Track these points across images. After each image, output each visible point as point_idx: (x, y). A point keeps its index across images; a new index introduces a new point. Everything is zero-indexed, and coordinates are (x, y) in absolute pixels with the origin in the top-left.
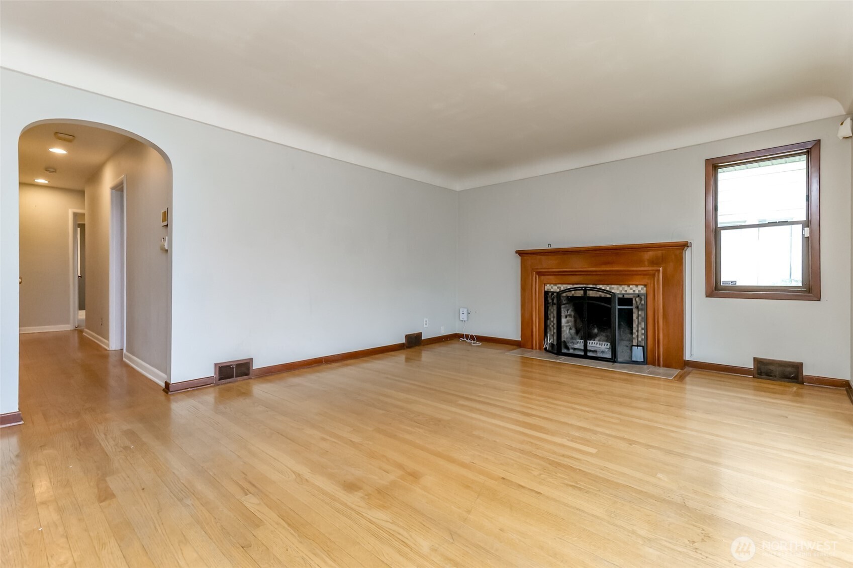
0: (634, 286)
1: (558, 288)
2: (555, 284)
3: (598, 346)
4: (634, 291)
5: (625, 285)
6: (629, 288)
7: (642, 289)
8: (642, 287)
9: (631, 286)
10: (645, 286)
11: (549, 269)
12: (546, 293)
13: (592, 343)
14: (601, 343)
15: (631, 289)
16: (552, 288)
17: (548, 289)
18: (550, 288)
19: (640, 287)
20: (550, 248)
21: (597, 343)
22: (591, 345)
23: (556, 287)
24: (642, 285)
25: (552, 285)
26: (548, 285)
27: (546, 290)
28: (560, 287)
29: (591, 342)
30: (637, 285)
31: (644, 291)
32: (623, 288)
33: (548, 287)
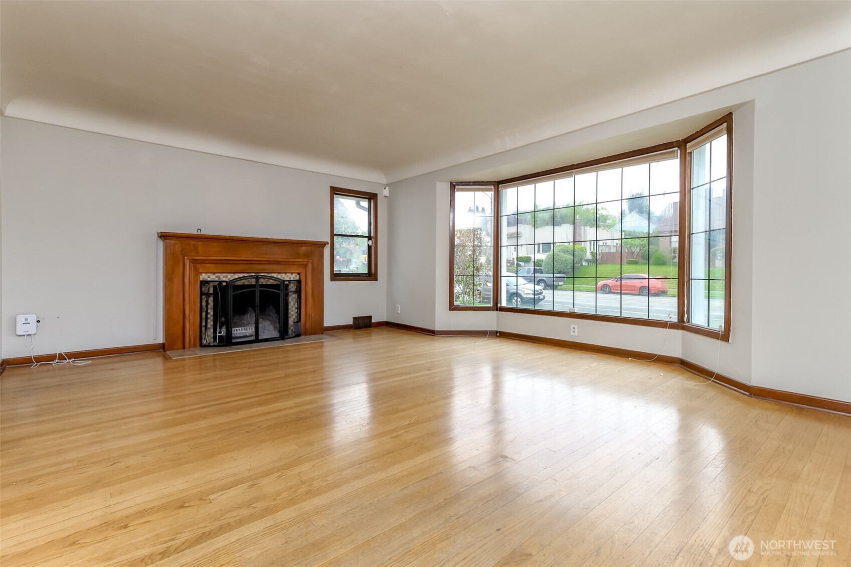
0: (290, 274)
1: (216, 277)
2: (214, 273)
3: (243, 331)
4: (290, 278)
5: (282, 273)
6: (286, 276)
7: (296, 276)
8: (296, 274)
9: (288, 274)
10: (299, 274)
11: (209, 256)
12: (204, 283)
13: (237, 330)
14: (246, 328)
15: (288, 276)
16: (209, 277)
17: (203, 279)
18: (206, 277)
19: (294, 275)
20: (199, 233)
21: (242, 329)
22: (236, 332)
23: (214, 277)
24: (296, 273)
25: (209, 274)
26: (203, 274)
27: (201, 279)
28: (220, 277)
29: (235, 329)
30: (292, 273)
31: (297, 278)
32: (282, 276)
33: (204, 277)
